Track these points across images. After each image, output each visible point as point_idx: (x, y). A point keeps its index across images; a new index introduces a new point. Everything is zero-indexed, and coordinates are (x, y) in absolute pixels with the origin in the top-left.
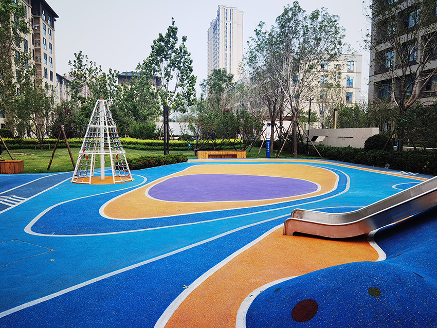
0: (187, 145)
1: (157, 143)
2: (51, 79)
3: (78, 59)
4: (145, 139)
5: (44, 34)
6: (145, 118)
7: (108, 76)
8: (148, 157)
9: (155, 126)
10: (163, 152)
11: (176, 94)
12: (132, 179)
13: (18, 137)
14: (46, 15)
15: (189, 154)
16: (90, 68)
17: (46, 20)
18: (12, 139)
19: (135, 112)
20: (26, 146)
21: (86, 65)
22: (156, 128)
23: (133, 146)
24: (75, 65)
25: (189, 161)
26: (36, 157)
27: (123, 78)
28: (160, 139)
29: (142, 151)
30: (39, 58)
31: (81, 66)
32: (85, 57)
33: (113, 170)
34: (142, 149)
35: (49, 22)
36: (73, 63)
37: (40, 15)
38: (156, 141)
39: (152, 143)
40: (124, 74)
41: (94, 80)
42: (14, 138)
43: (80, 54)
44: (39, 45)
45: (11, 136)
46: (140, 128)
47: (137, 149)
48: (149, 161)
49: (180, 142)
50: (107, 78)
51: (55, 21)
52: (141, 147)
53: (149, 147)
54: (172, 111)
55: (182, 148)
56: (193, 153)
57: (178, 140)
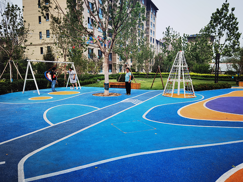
0: (231, 77)
1: (210, 76)
2: (153, 43)
3: (168, 30)
4: (203, 73)
5: (151, 20)
6: (203, 61)
7: (183, 38)
8: (205, 84)
9: (209, 66)
10: (214, 81)
11: (225, 46)
12: (195, 96)
13: (138, 72)
14: (153, 10)
15: (232, 83)
16: (173, 35)
17: (153, 13)
18: (135, 73)
19: (197, 58)
20: (141, 76)
21: (171, 33)
22: (210, 67)
23: (195, 77)
24: (166, 34)
25: (232, 88)
26: (145, 82)
27: (191, 38)
28: (212, 74)
29: (200, 81)
30: (148, 32)
31: (169, 34)
32: (171, 29)
33: (184, 90)
34: (200, 79)
35: (154, 13)
36: (165, 33)
37: (150, 10)
38: (209, 75)
39: (207, 76)
40: (192, 36)
41: (175, 41)
42: (136, 72)
43: (169, 28)
44: (149, 26)
45: (135, 71)
46: (200, 67)
47: (197, 79)
48: (205, 86)
49: (225, 75)
50: (182, 39)
51: (157, 12)
52: (200, 78)
53: (205, 78)
54: (221, 56)
55: (226, 79)
56: (235, 83)
57: (225, 74)
